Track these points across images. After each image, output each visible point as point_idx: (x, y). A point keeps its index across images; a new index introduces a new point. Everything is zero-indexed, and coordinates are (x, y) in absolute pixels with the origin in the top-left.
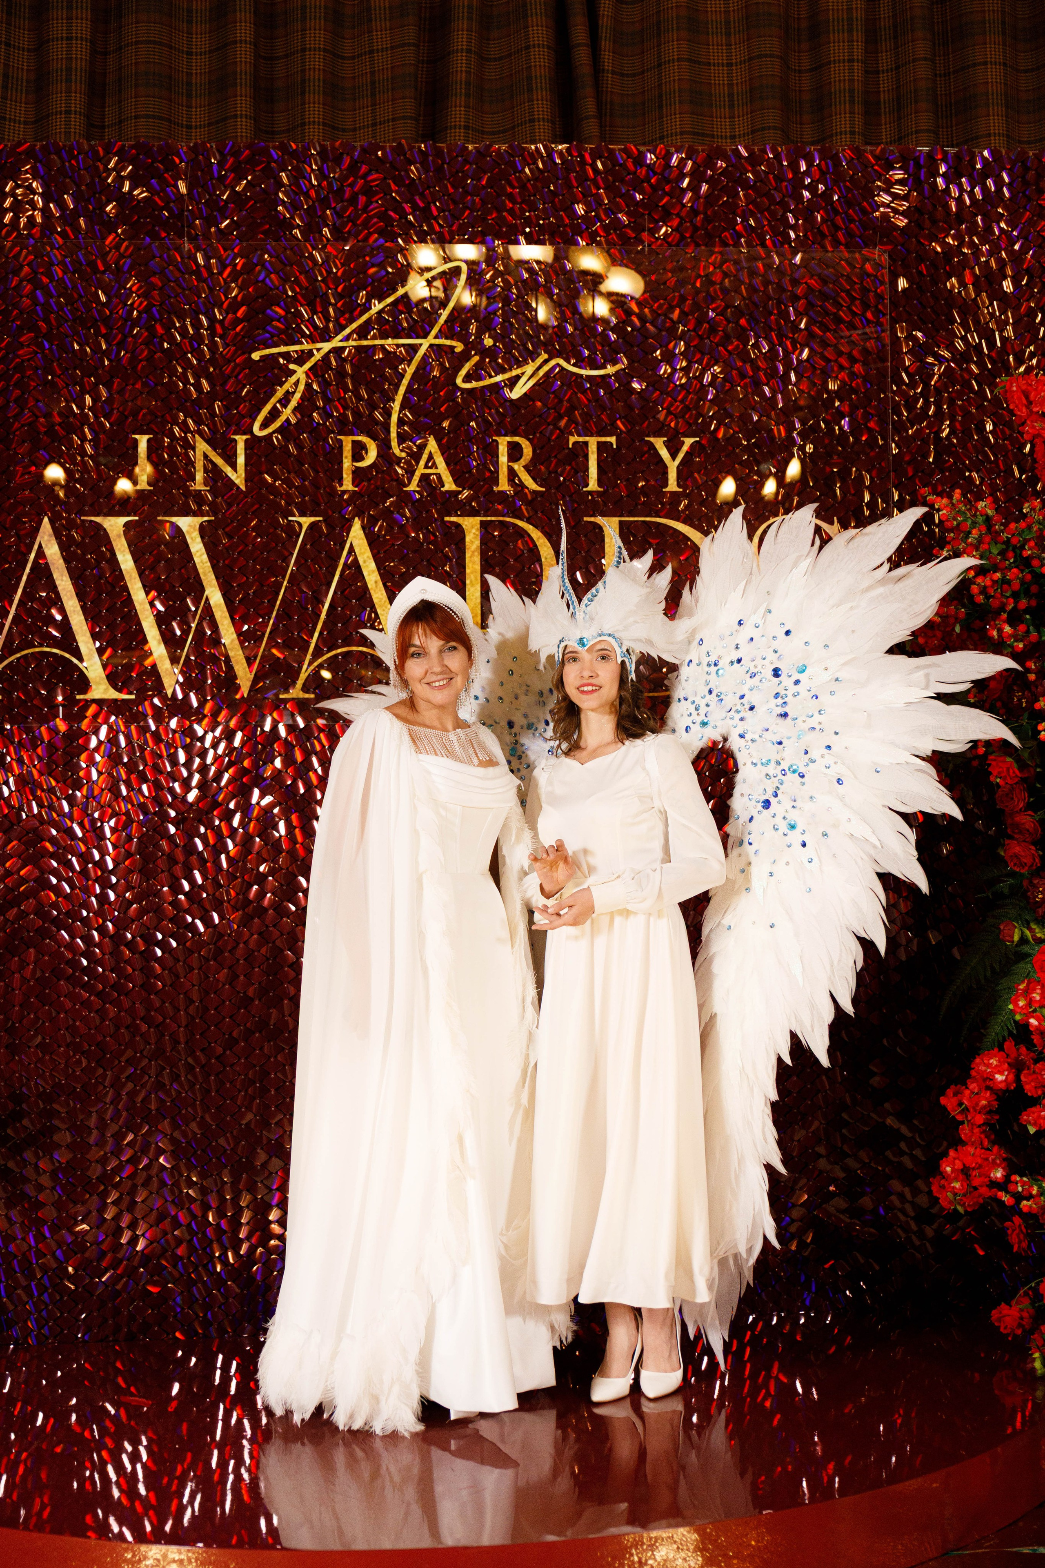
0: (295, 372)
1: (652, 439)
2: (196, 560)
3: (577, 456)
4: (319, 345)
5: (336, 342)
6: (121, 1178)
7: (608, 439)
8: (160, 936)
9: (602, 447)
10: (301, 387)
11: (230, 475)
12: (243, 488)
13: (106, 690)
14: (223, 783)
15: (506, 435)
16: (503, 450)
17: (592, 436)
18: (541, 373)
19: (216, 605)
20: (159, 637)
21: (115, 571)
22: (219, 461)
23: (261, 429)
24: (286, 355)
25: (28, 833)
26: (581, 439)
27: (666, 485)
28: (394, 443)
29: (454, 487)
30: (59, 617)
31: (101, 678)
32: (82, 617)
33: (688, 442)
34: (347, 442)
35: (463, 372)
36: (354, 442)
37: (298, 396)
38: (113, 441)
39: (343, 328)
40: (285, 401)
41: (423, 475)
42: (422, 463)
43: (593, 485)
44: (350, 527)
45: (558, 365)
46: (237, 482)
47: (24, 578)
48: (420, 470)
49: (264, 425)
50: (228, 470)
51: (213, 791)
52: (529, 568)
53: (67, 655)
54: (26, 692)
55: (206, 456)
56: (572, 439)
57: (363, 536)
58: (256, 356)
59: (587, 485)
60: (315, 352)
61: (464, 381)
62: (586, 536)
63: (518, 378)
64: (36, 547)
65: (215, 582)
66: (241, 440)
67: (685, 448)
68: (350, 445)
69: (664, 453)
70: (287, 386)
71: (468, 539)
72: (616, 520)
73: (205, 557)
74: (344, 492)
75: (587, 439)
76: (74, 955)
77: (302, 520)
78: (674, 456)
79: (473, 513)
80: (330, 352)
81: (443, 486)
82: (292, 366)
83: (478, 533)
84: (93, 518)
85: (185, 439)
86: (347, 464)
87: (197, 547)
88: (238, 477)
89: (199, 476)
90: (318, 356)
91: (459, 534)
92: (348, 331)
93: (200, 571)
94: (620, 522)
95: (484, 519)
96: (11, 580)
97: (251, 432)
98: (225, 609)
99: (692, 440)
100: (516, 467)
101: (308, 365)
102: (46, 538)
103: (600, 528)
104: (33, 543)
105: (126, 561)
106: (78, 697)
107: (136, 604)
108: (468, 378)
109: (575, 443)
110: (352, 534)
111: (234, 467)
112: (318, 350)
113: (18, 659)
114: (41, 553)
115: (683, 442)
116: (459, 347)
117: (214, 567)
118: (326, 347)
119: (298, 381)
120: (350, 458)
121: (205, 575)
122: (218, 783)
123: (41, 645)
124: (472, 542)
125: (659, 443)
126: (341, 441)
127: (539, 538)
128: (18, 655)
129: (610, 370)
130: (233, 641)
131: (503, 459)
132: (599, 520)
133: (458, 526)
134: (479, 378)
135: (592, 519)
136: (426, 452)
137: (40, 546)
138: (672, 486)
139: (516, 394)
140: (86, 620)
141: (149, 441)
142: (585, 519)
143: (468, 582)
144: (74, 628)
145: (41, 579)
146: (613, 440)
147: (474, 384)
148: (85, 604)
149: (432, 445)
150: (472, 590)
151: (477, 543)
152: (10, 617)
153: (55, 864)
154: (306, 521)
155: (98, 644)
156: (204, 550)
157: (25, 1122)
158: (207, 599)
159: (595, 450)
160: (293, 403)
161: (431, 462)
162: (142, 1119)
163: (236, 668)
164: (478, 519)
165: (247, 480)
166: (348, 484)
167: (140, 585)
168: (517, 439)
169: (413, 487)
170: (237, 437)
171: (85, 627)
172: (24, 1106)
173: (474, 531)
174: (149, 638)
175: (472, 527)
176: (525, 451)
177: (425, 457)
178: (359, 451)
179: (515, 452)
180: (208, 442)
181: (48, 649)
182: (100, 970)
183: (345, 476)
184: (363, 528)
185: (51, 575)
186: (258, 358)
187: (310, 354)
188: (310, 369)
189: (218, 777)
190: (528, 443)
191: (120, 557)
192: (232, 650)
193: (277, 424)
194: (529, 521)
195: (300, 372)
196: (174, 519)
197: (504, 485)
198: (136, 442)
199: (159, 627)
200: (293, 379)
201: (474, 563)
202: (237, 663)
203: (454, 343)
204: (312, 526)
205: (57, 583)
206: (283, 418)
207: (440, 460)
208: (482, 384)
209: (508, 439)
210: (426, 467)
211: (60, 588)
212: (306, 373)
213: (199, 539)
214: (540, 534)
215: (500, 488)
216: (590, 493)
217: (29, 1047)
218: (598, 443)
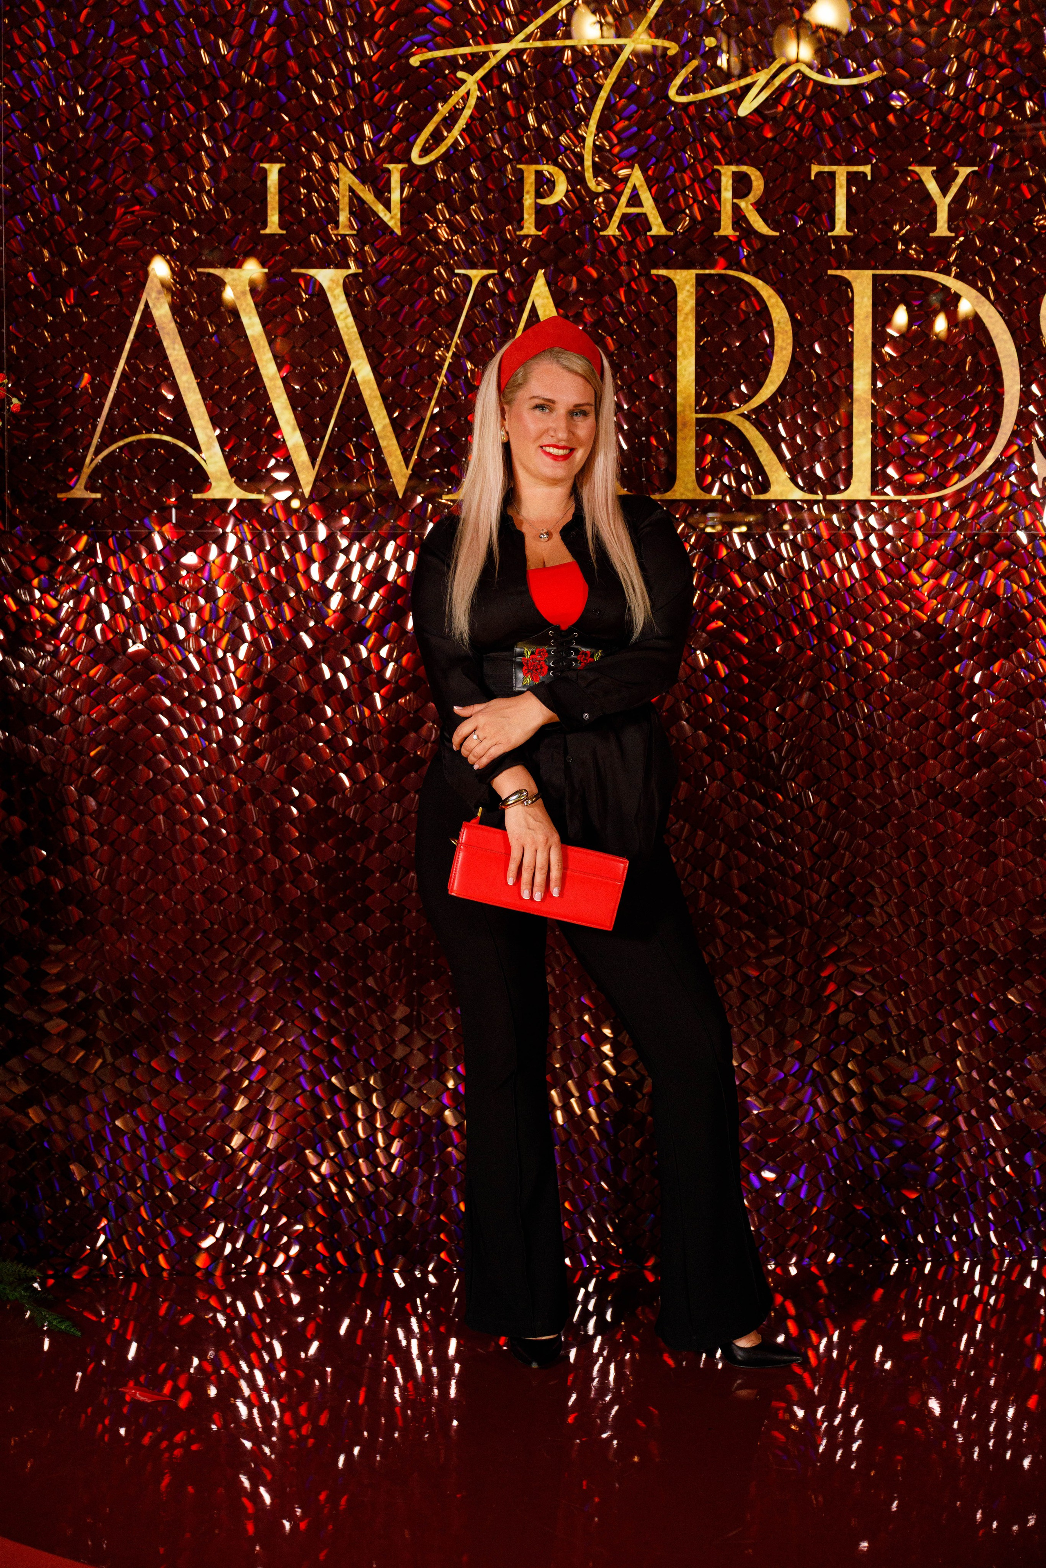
0: (463, 81)
1: (917, 169)
2: (340, 324)
3: (820, 192)
4: (495, 47)
5: (516, 43)
6: (251, 1082)
7: (861, 169)
8: (296, 793)
9: (852, 178)
10: (472, 102)
11: (381, 215)
12: (398, 231)
13: (229, 488)
14: (372, 606)
15: (729, 163)
16: (727, 183)
17: (839, 164)
18: (777, 82)
19: (364, 382)
20: (293, 422)
21: (239, 337)
22: (368, 196)
23: (421, 156)
24: (451, 62)
25: (135, 664)
26: (826, 169)
27: (934, 228)
28: (589, 174)
29: (663, 231)
30: (170, 397)
31: (222, 473)
32: (199, 396)
33: (964, 172)
34: (529, 172)
35: (678, 81)
36: (539, 174)
37: (467, 113)
38: (236, 172)
39: (524, 26)
40: (450, 121)
41: (624, 216)
42: (624, 199)
43: (840, 229)
44: (533, 282)
45: (798, 71)
46: (391, 224)
47: (128, 346)
48: (622, 208)
49: (425, 152)
50: (380, 209)
51: (359, 615)
52: (756, 336)
53: (181, 444)
54: (130, 489)
55: (351, 190)
56: (815, 169)
57: (548, 294)
58: (415, 61)
59: (833, 228)
60: (491, 55)
61: (678, 93)
62: (828, 295)
63: (748, 87)
64: (141, 307)
65: (362, 352)
66: (396, 170)
67: (959, 180)
68: (533, 177)
69: (932, 187)
70: (452, 101)
71: (680, 298)
72: (868, 274)
73: (351, 320)
74: (526, 237)
75: (834, 168)
76: (192, 814)
77: (471, 273)
78: (944, 191)
79: (687, 265)
80: (508, 57)
81: (650, 229)
82: (460, 74)
83: (693, 290)
84: (211, 271)
85: (325, 170)
86: (528, 201)
87: (340, 308)
88: (392, 218)
89: (344, 217)
90: (493, 61)
91: (669, 290)
92: (531, 28)
93: (345, 338)
94: (874, 276)
95: (701, 272)
96: (110, 348)
97: (409, 160)
98: (375, 386)
99: (969, 170)
100: (743, 204)
101: (481, 73)
102: (154, 295)
103: (848, 284)
104: (139, 301)
105: (253, 325)
106: (195, 496)
107: (265, 380)
108: (683, 90)
109: (819, 174)
110: (534, 291)
111: (387, 206)
112: (495, 53)
113: (121, 448)
114: (147, 315)
115: (957, 173)
116: (673, 49)
117: (362, 333)
118: (504, 48)
119: (468, 93)
120: (533, 193)
121: (350, 343)
122: (366, 606)
123: (149, 431)
124: (685, 302)
125: (927, 175)
126: (521, 171)
127: (770, 297)
128: (121, 443)
129: (866, 79)
130: (384, 427)
131: (727, 194)
132: (847, 274)
133: (669, 282)
134: (697, 90)
135: (838, 272)
136: (630, 185)
137: (147, 305)
138: (942, 229)
139: (745, 109)
140: (204, 399)
141: (281, 171)
142: (830, 272)
143: (679, 353)
144: (190, 409)
145: (148, 348)
146: (867, 169)
147: (691, 98)
148: (202, 379)
149: (637, 177)
150: (685, 363)
151: (692, 303)
152: (111, 395)
153: (168, 703)
154: (476, 275)
155: (218, 432)
156: (349, 312)
157: (136, 1013)
158: (353, 374)
159: (844, 183)
160: (462, 123)
161: (635, 199)
162: (276, 1013)
163: (389, 462)
164: (694, 272)
165: (403, 221)
166: (529, 227)
167: (270, 355)
168: (744, 168)
169: (612, 230)
170: (391, 166)
171: (203, 409)
172: (135, 995)
173: (688, 287)
174: (282, 423)
175: (686, 282)
176: (755, 184)
177: (627, 192)
178: (544, 185)
179: (742, 186)
180: (354, 172)
181: (157, 436)
182: (224, 831)
183: (526, 216)
184: (549, 283)
185: (160, 342)
186: (417, 64)
187: (485, 57)
188: (483, 79)
189: (365, 598)
190: (758, 173)
191: (245, 320)
192: (383, 439)
193: (442, 149)
194: (756, 275)
195: (471, 82)
196: (312, 272)
197: (727, 229)
198: (264, 174)
199: (294, 409)
200: (462, 91)
201: (687, 329)
202: (390, 455)
203: (667, 44)
204: (484, 281)
205: (168, 352)
206: (449, 142)
207: (646, 197)
208: (700, 96)
209: (734, 168)
210: (628, 205)
211: (171, 359)
212: (478, 83)
213: (343, 298)
214: (772, 292)
215: (722, 232)
216: (837, 239)
217: (140, 925)
218: (848, 173)
